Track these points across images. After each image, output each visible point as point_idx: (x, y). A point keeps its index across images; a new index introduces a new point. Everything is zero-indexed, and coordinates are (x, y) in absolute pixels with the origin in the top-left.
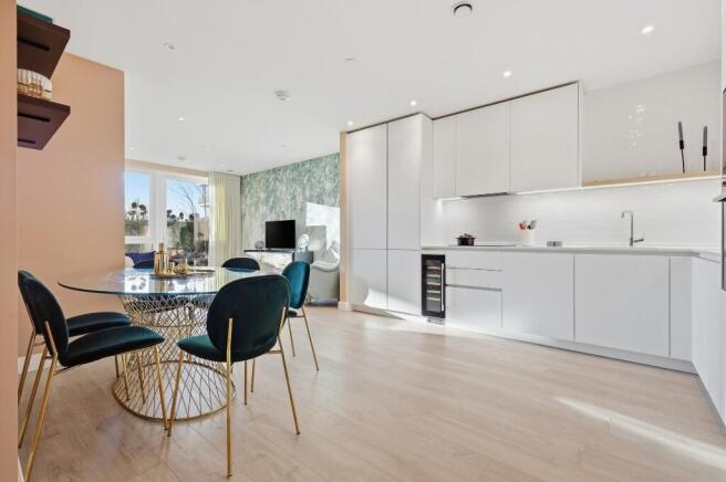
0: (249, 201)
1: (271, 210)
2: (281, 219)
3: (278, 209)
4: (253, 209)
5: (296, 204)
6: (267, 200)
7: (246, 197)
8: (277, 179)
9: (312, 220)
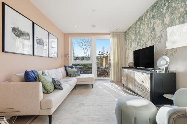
0: (128, 43)
1: (138, 44)
2: (143, 47)
3: (142, 42)
4: (129, 46)
5: (155, 34)
6: (136, 39)
7: (127, 41)
8: (140, 24)
9: (174, 42)
